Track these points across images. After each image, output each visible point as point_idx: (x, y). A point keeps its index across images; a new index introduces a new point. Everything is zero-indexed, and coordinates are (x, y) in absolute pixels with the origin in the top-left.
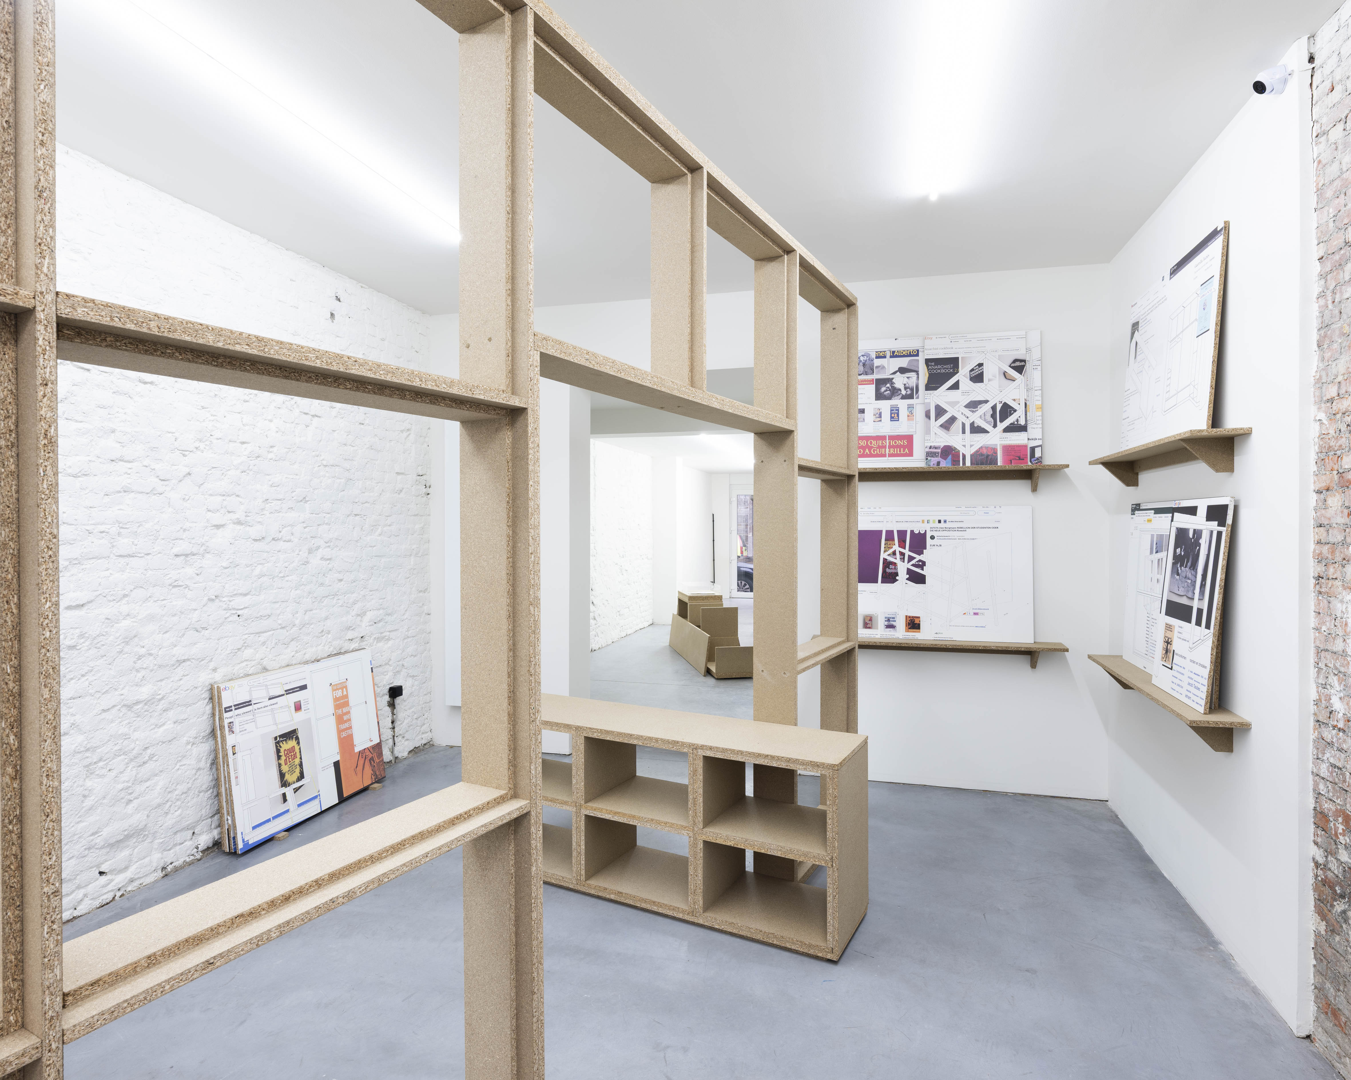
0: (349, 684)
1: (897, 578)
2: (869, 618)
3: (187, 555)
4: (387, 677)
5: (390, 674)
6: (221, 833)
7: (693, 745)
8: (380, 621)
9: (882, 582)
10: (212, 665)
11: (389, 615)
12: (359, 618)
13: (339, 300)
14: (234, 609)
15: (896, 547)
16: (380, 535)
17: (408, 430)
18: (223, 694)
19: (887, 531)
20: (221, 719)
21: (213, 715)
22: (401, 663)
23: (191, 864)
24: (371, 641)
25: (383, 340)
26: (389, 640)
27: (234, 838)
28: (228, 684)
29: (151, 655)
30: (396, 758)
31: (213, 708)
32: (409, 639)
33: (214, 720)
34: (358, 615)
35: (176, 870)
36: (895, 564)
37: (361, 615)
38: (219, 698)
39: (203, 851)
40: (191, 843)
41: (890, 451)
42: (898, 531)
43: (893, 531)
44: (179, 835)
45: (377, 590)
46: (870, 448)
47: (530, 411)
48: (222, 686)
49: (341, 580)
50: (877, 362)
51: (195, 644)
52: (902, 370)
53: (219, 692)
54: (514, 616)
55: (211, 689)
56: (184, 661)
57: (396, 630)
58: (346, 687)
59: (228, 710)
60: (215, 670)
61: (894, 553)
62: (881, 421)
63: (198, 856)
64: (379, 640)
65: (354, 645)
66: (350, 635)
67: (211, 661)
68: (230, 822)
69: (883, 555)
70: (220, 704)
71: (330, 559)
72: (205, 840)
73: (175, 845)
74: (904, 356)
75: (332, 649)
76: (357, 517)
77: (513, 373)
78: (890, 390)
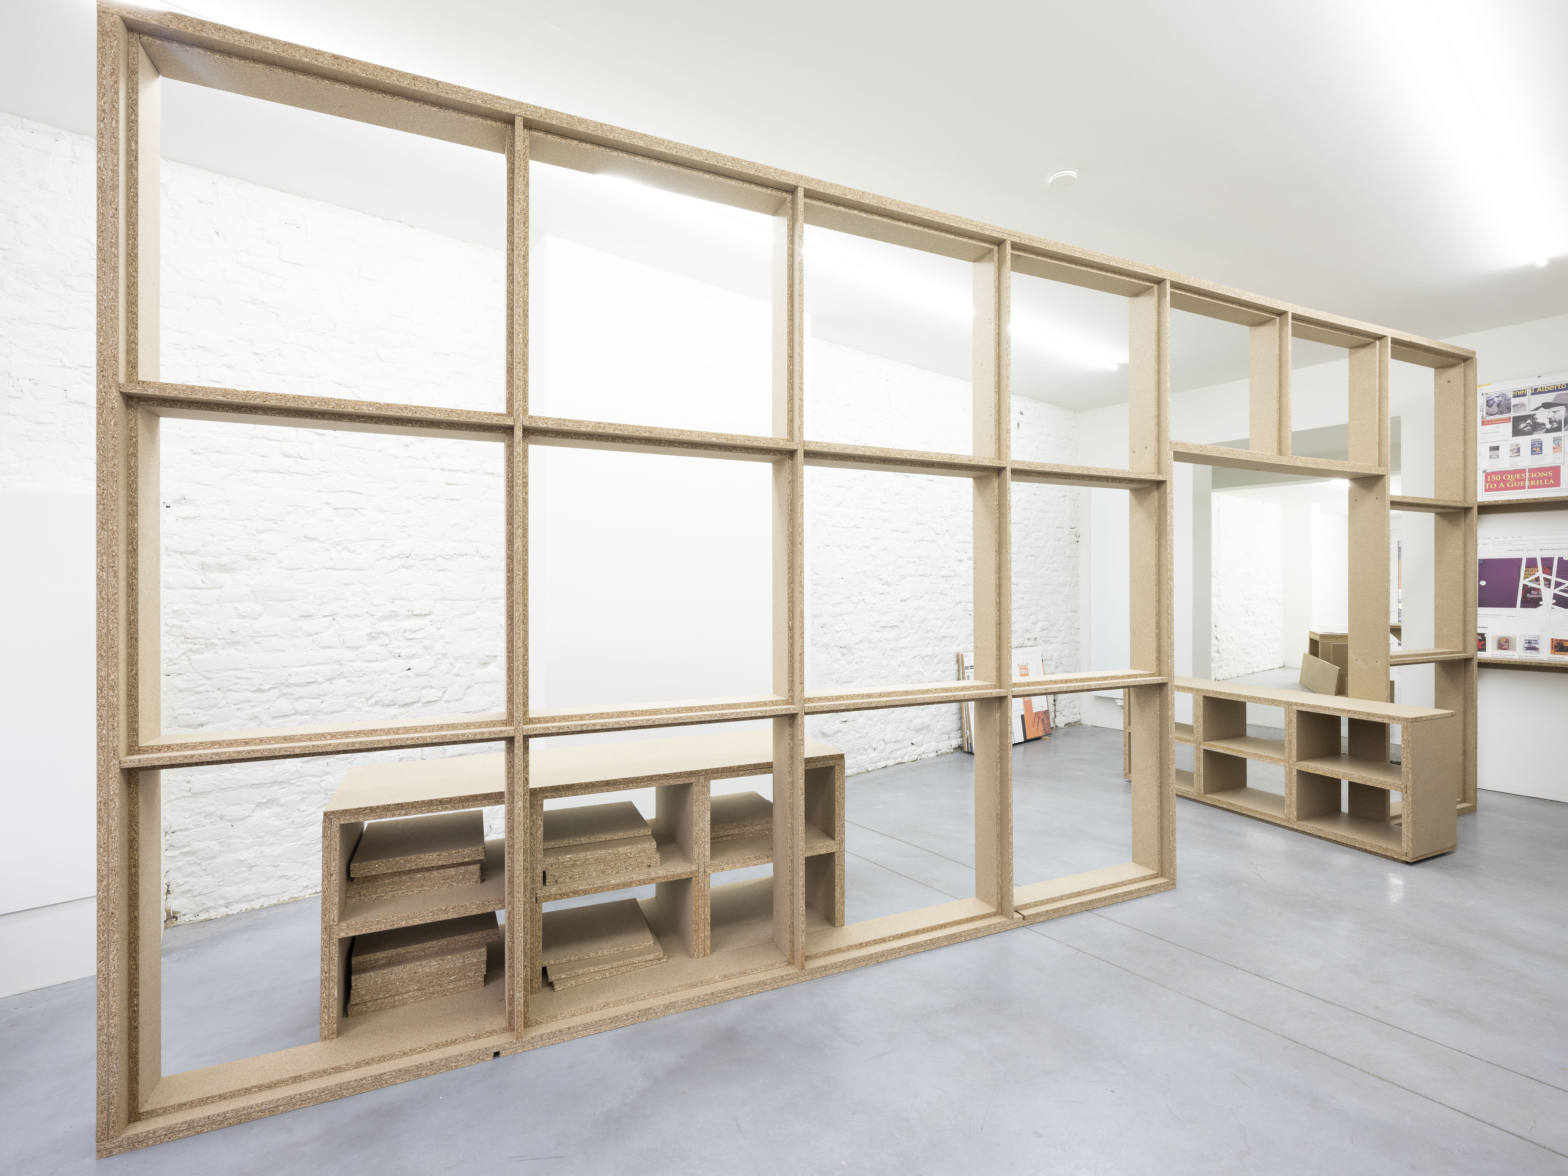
0: (1029, 667)
1: (1541, 603)
2: (1505, 640)
3: (947, 577)
4: (1051, 669)
5: (1053, 667)
6: (962, 741)
7: (1289, 702)
8: (1046, 629)
9: (1521, 607)
10: (958, 642)
11: (1052, 625)
12: (1033, 625)
13: (1022, 414)
14: (968, 610)
15: (1540, 573)
16: (1046, 570)
17: (1064, 496)
18: (965, 659)
19: (1528, 559)
20: (963, 673)
21: (959, 671)
22: (1059, 660)
23: (948, 753)
24: (1041, 642)
25: (1048, 435)
26: (1051, 643)
27: (971, 744)
28: (967, 654)
29: (932, 631)
30: (1057, 726)
31: (959, 667)
32: (1065, 645)
33: (959, 674)
34: (1033, 623)
35: (942, 754)
36: (1538, 590)
37: (1035, 623)
38: (962, 660)
39: (954, 749)
40: (947, 742)
41: (1530, 483)
42: (1542, 559)
43: (1535, 559)
44: (943, 735)
45: (1044, 607)
46: (1505, 482)
47: (1168, 482)
48: (964, 654)
49: (1023, 599)
50: (1514, 401)
51: (950, 628)
52: (1546, 406)
53: (962, 657)
54: (1159, 584)
55: (958, 656)
56: (946, 637)
57: (1056, 637)
58: (1027, 668)
59: (967, 668)
60: (959, 645)
61: (1537, 579)
62: (1519, 455)
63: (952, 751)
64: (1046, 642)
65: (1030, 643)
66: (1028, 636)
67: (957, 639)
68: (968, 734)
69: (1522, 582)
70: (963, 664)
71: (1017, 584)
72: (955, 742)
73: (941, 741)
74: (1550, 391)
75: (1017, 643)
76: (1033, 557)
77: (1159, 463)
78: (1531, 426)
